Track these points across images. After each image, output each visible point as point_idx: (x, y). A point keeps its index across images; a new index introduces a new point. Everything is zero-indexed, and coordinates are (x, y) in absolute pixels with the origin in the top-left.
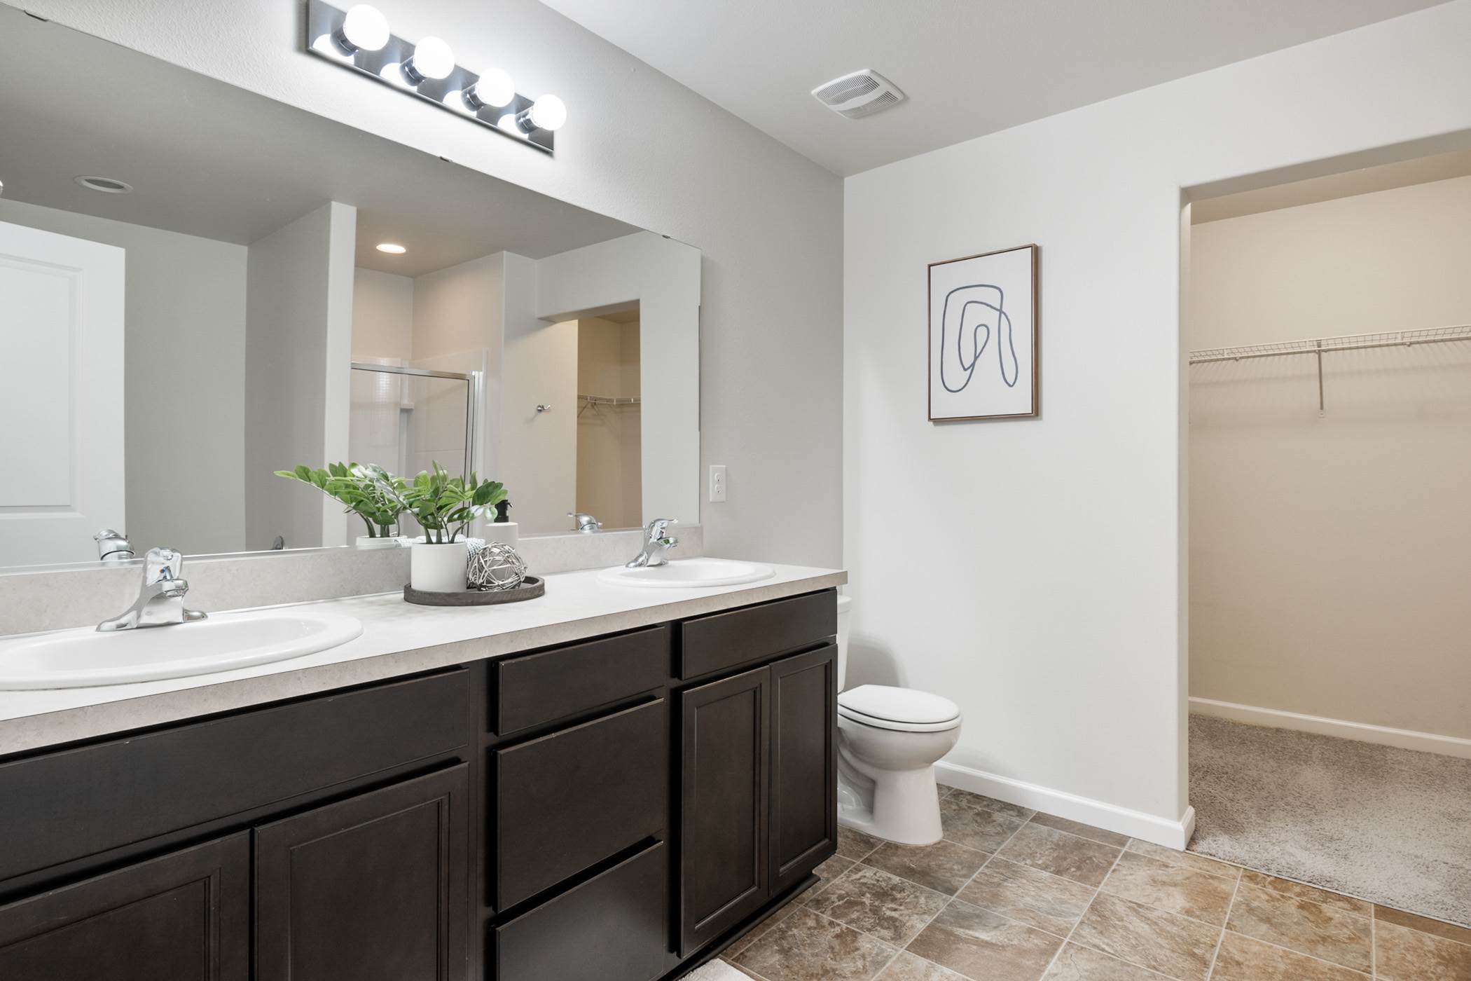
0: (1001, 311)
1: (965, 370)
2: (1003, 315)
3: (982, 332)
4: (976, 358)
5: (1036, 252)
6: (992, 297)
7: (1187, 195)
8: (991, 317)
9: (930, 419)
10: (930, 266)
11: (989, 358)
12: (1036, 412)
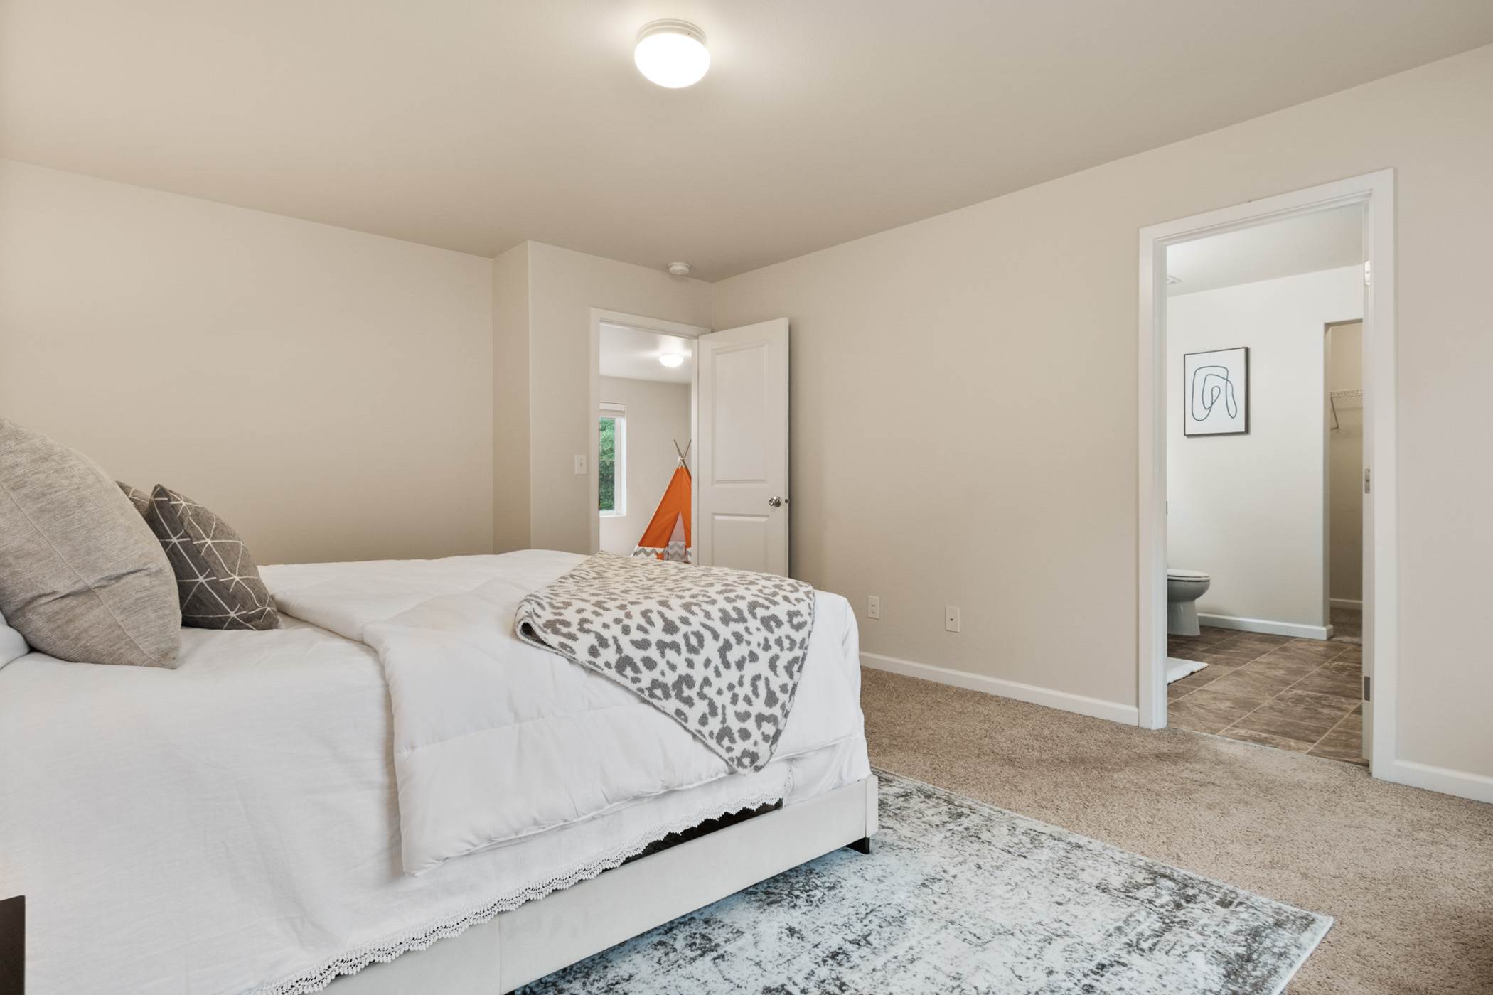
0: (1227, 380)
1: (1206, 409)
2: (1228, 383)
3: (1216, 390)
4: (1213, 403)
5: (1247, 350)
6: (1223, 373)
7: (1328, 326)
8: (1222, 383)
9: (1185, 435)
10: (1185, 355)
11: (1220, 403)
12: (1247, 431)
